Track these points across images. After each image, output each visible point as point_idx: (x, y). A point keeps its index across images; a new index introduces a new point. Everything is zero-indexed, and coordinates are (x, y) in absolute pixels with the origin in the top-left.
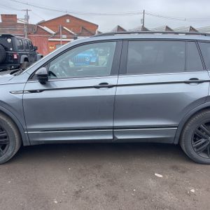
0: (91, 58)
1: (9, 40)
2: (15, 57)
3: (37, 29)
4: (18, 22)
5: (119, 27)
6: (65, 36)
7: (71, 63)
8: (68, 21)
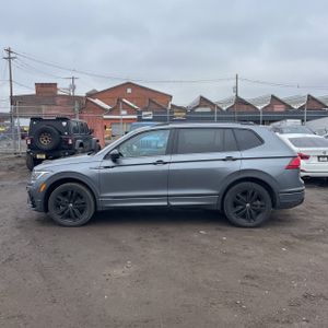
0: (157, 142)
1: (64, 124)
2: (70, 142)
3: (86, 103)
4: (59, 93)
5: (201, 97)
6: (124, 112)
7: (135, 147)
8: (129, 91)
